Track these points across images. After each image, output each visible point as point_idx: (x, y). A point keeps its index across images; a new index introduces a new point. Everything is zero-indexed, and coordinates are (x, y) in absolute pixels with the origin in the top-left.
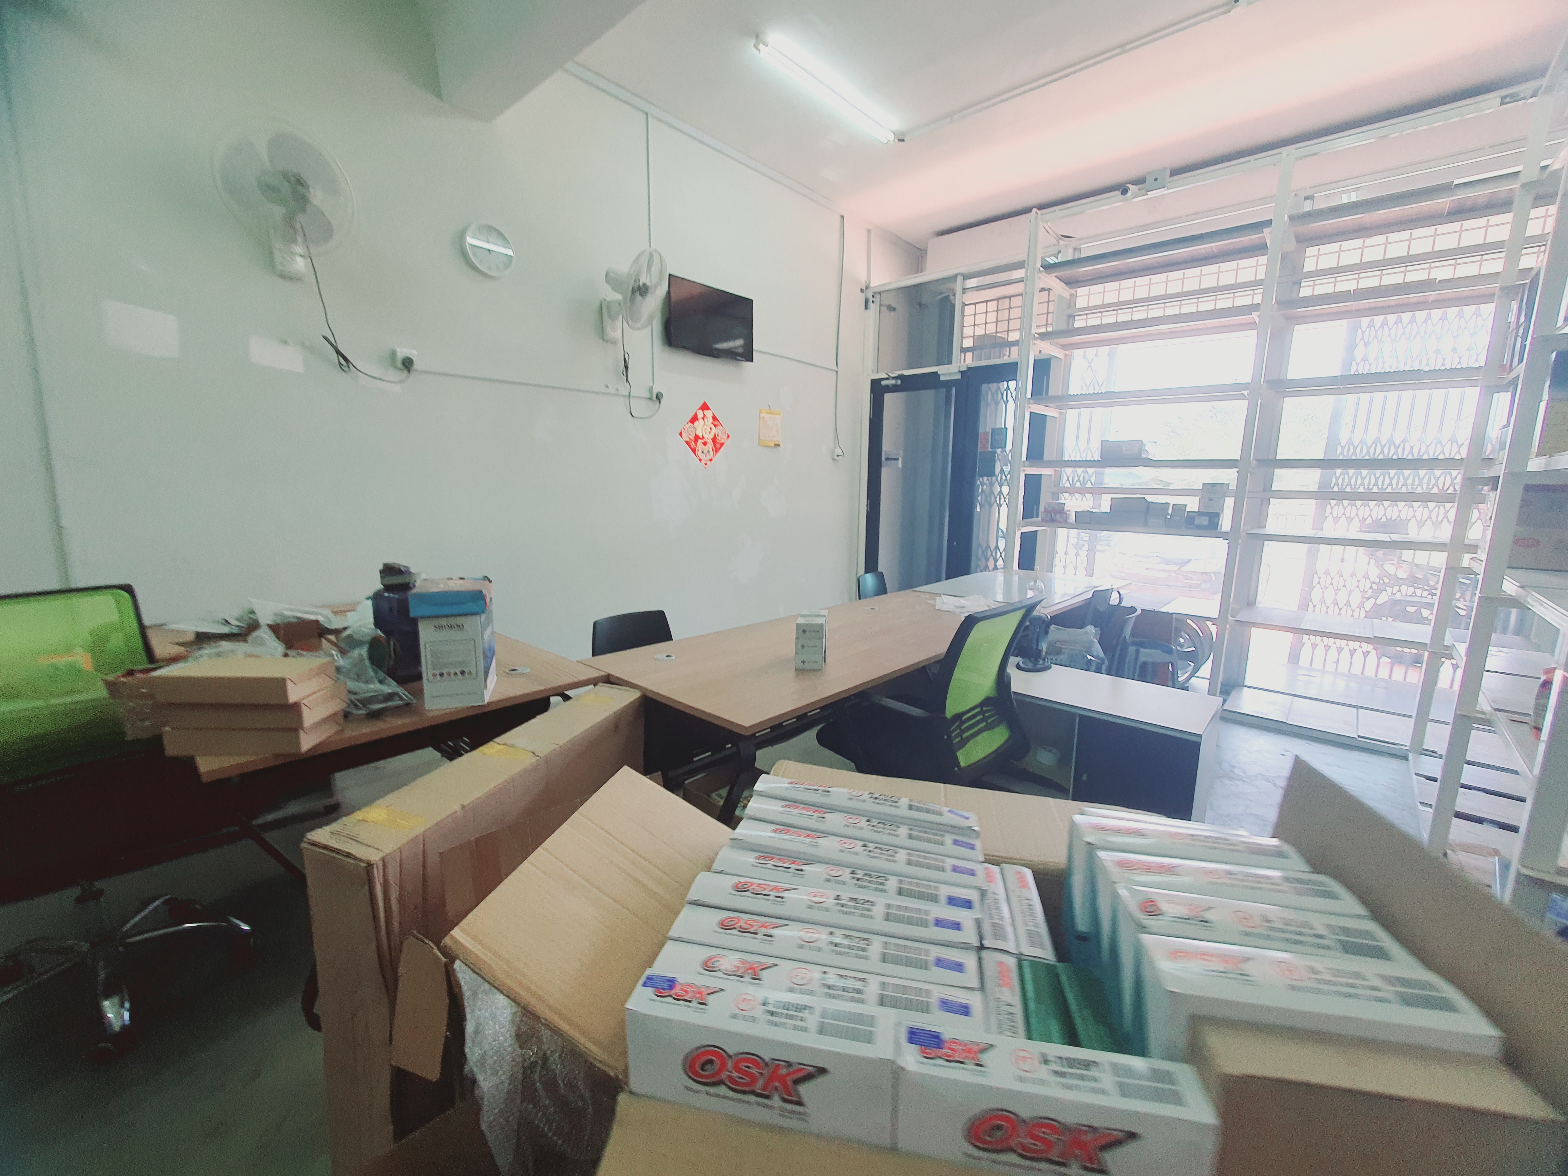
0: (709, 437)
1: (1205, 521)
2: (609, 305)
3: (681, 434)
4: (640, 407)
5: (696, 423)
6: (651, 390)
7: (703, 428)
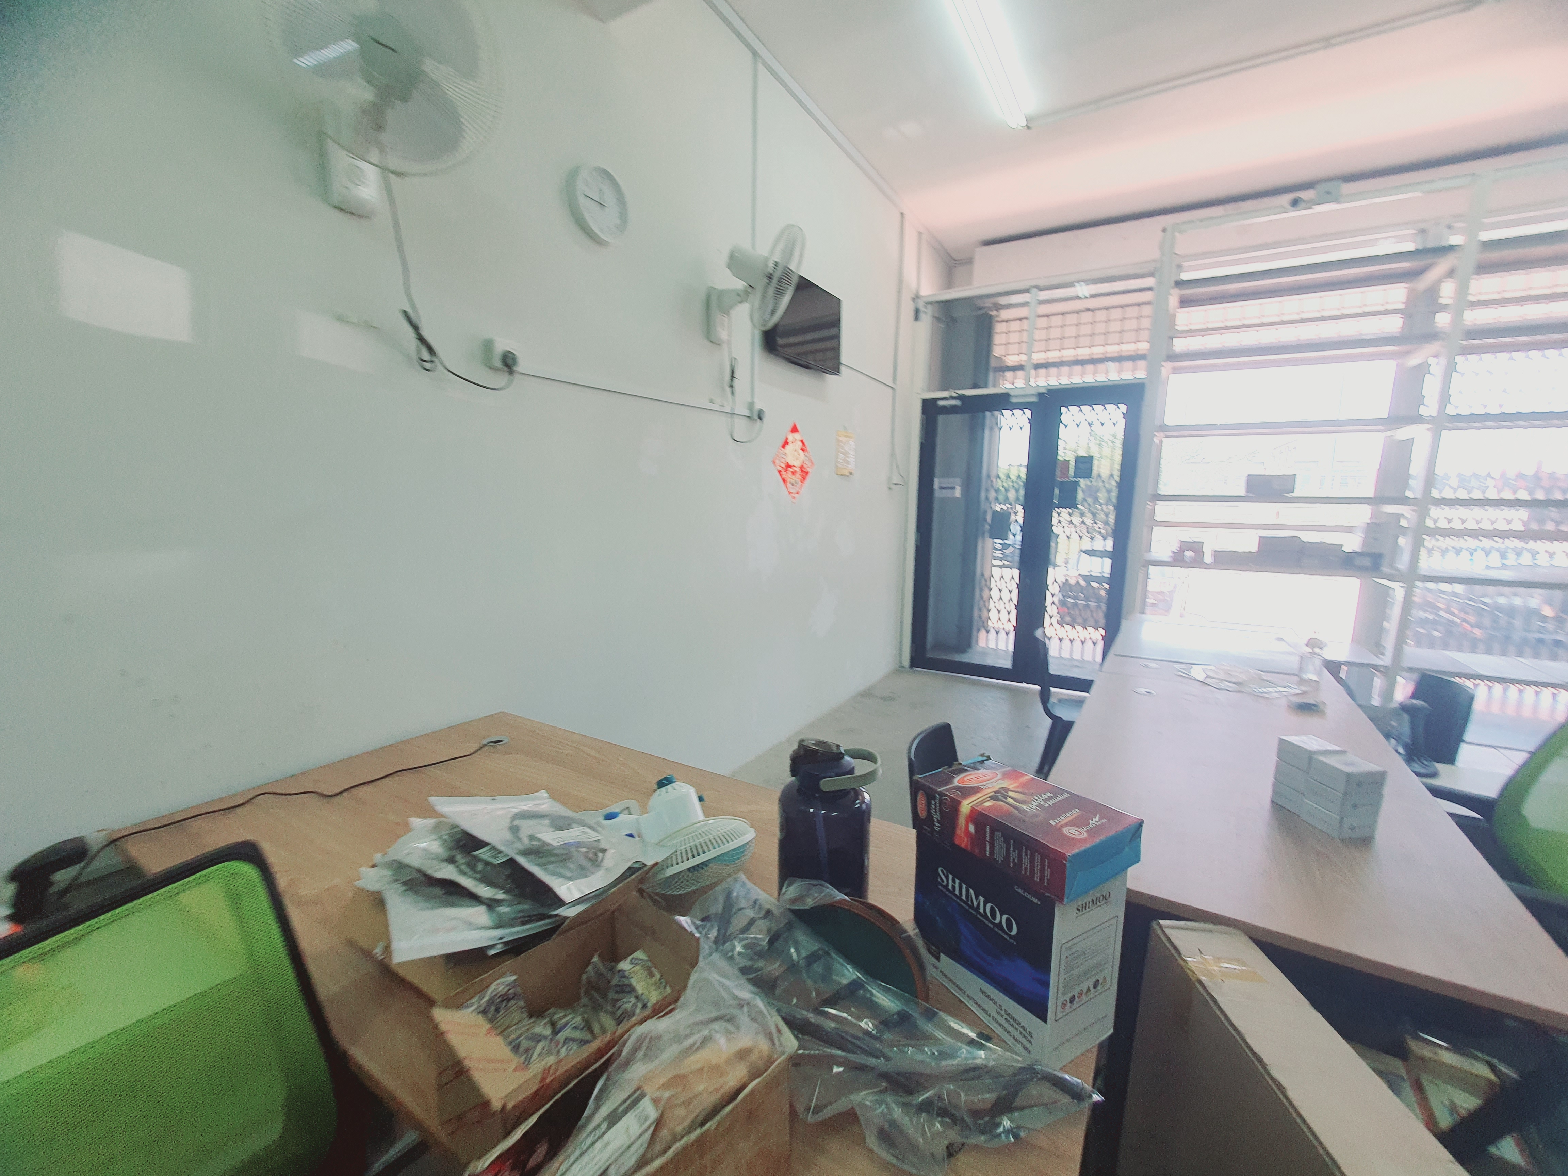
0: (797, 464)
1: (1367, 562)
2: (721, 294)
3: (774, 462)
4: (741, 427)
5: (787, 447)
6: (751, 406)
7: (793, 456)
